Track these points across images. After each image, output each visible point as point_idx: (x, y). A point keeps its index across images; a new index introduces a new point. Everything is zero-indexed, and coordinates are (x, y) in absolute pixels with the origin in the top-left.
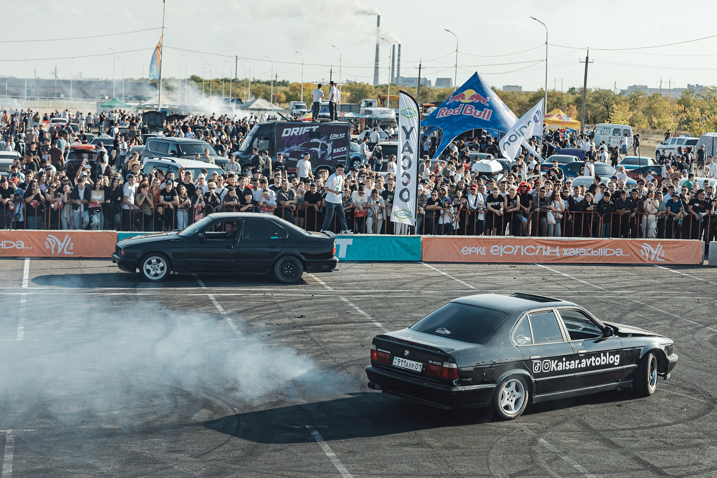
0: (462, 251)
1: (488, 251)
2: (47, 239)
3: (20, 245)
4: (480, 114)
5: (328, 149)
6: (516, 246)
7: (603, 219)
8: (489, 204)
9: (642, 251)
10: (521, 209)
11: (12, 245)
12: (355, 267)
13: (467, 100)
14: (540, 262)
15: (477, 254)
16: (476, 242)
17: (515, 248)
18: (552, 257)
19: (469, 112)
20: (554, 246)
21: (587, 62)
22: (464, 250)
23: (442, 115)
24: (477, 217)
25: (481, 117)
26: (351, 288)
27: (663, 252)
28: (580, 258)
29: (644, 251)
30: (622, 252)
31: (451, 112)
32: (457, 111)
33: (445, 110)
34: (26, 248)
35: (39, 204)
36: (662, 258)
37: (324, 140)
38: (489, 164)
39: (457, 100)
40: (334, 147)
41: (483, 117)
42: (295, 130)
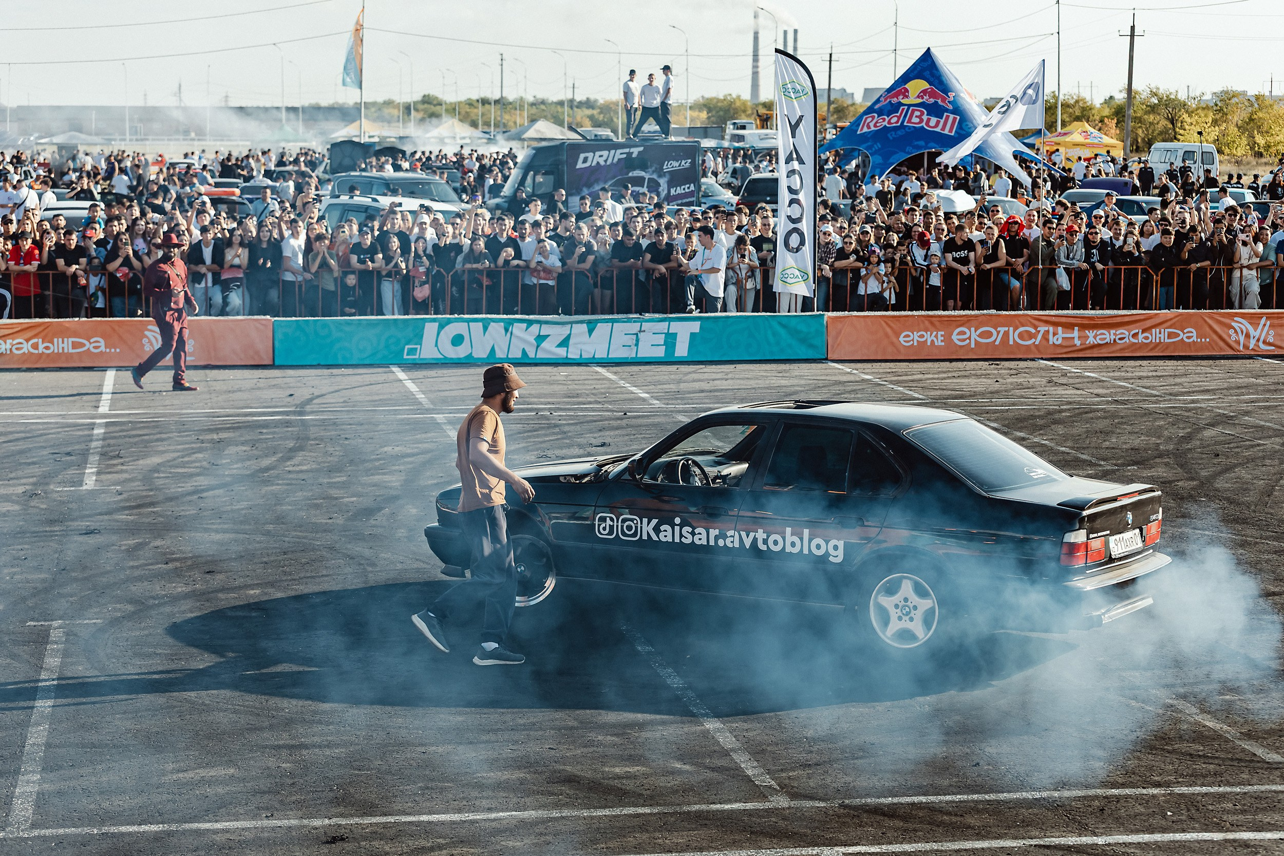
0: (901, 339)
1: (948, 338)
2: (147, 333)
3: (97, 345)
4: (938, 123)
5: (661, 189)
6: (999, 329)
7: (1159, 278)
8: (949, 256)
9: (1231, 332)
10: (1008, 263)
11: (84, 345)
12: (705, 370)
13: (912, 99)
14: (1044, 357)
15: (929, 344)
16: (927, 323)
17: (998, 333)
18: (1066, 347)
19: (917, 120)
20: (1069, 326)
21: (1132, 36)
22: (905, 337)
23: (869, 127)
24: (928, 279)
25: (938, 129)
26: (695, 401)
27: (1272, 332)
28: (1118, 347)
29: (1236, 332)
30: (1195, 334)
31: (884, 122)
32: (894, 120)
33: (873, 117)
34: (108, 350)
35: (131, 275)
36: (1270, 344)
37: (653, 172)
38: (952, 197)
39: (895, 100)
40: (671, 185)
41: (943, 129)
42: (601, 156)
